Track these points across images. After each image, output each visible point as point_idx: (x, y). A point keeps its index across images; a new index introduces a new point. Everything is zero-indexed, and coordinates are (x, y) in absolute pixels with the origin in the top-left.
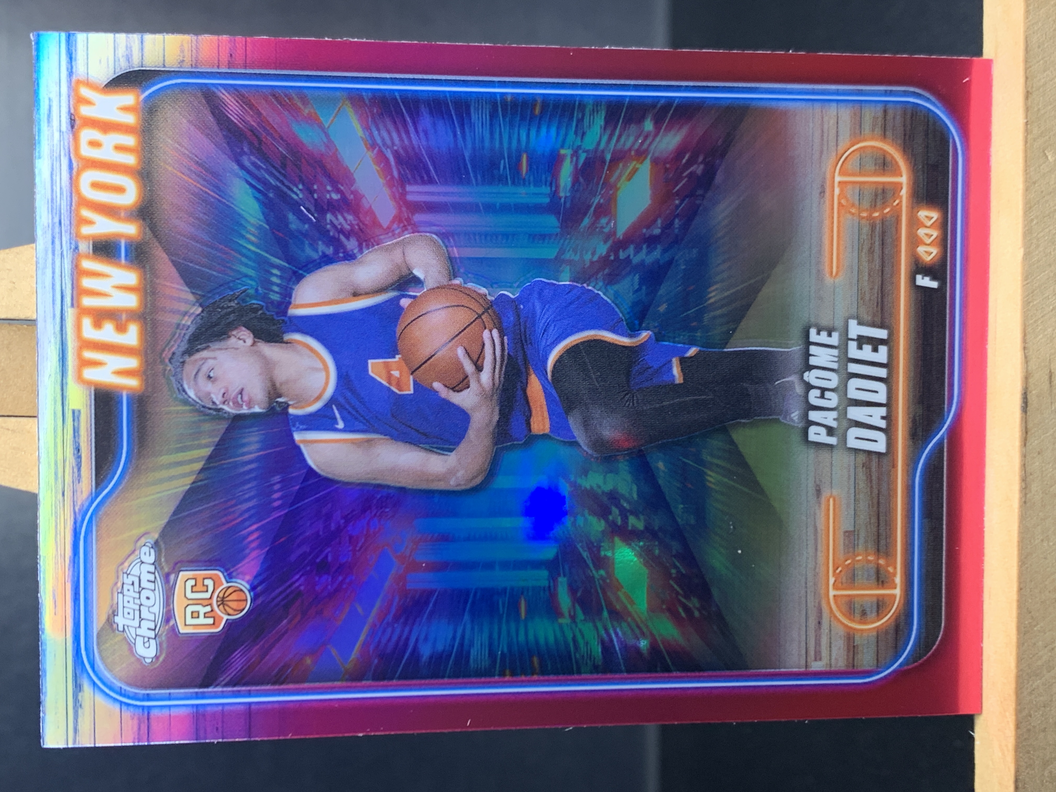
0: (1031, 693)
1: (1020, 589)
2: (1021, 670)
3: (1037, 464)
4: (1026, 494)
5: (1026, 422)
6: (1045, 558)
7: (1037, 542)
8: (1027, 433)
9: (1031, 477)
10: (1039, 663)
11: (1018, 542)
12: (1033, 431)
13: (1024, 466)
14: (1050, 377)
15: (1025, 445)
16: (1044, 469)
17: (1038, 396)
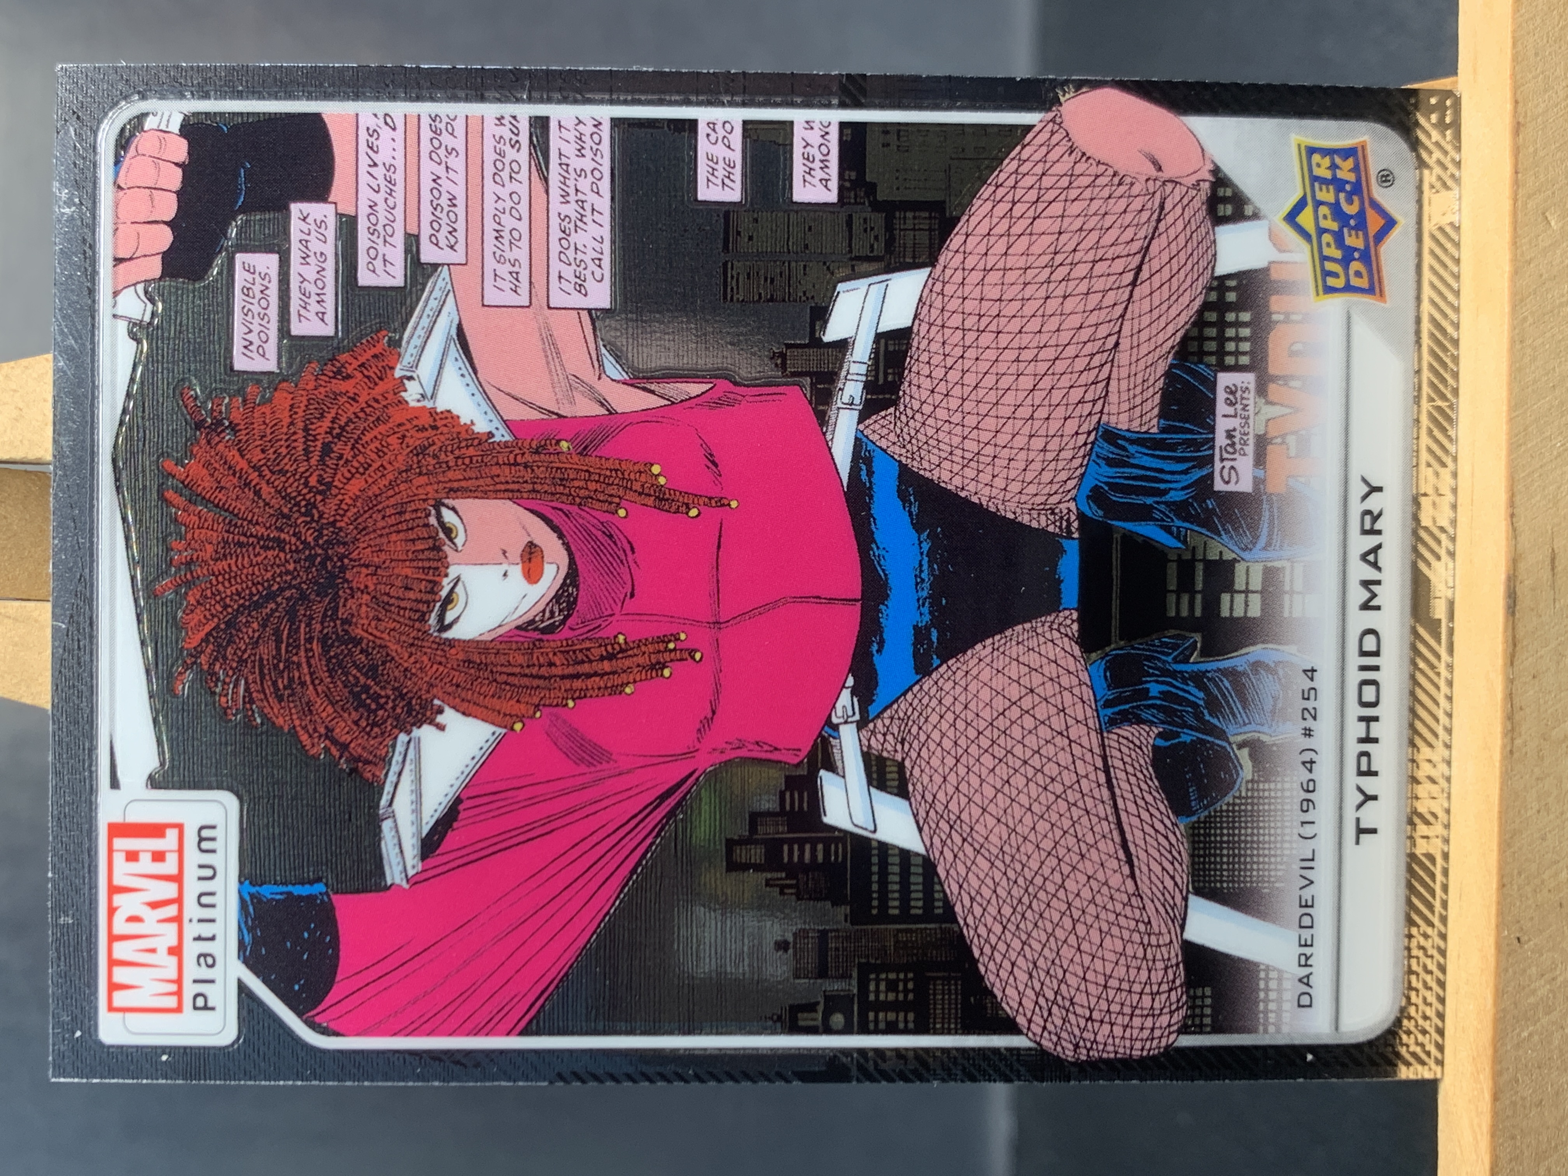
0: (1518, 1046)
1: (1502, 886)
2: (1504, 1010)
3: (1531, 692)
4: (1512, 739)
5: (1513, 629)
6: (1544, 839)
7: (1529, 813)
8: (1515, 645)
9: (1521, 713)
10: (1532, 1000)
11: (1500, 812)
12: (1525, 643)
13: (1510, 696)
14: (1553, 560)
15: (1512, 664)
16: (1542, 701)
17: (1533, 589)
